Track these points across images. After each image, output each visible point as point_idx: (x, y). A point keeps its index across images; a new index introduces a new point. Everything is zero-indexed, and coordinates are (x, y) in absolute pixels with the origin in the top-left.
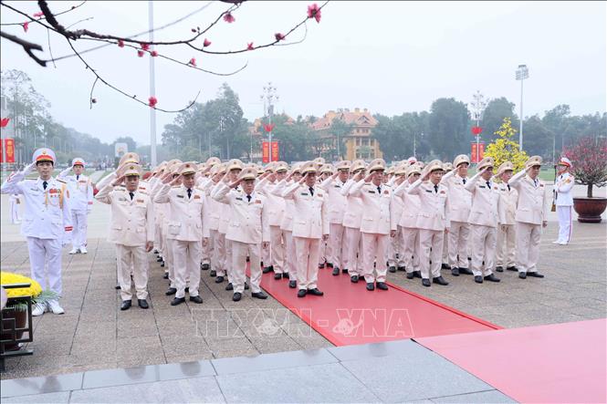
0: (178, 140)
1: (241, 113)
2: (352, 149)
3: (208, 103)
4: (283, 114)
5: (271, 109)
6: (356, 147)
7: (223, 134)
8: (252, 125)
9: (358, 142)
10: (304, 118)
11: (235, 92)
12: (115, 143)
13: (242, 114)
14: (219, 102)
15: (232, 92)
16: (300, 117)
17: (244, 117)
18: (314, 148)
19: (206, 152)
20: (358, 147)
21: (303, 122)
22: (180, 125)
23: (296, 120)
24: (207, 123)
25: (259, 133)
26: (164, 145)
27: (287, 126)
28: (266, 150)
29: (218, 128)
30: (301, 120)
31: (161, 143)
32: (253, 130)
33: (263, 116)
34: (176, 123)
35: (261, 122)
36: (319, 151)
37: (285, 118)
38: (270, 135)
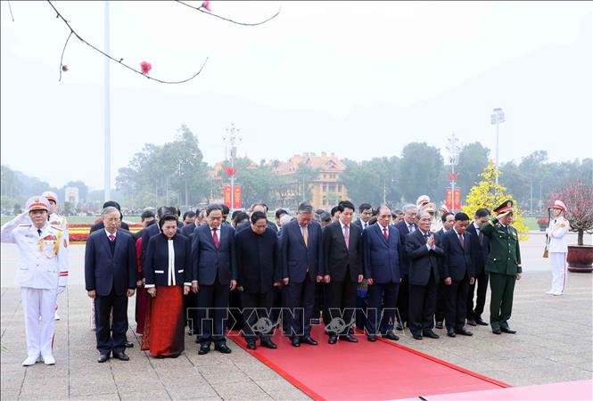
0: (133, 185)
1: (200, 156)
2: (318, 196)
3: (166, 146)
4: (246, 158)
5: (233, 152)
6: (322, 193)
7: (181, 179)
8: (213, 169)
9: (324, 188)
10: (267, 162)
11: (194, 134)
12: (65, 187)
13: (202, 157)
14: (177, 144)
15: (191, 134)
16: (263, 161)
17: (203, 160)
18: (278, 194)
19: (162, 198)
20: (325, 194)
21: (266, 167)
22: (134, 169)
23: (259, 164)
24: (164, 167)
25: (220, 178)
26: (117, 190)
27: (250, 170)
28: (228, 195)
29: (176, 172)
30: (264, 165)
31: (115, 188)
32: (213, 175)
33: (224, 159)
34: (132, 167)
35: (222, 166)
36: (283, 197)
37: (248, 162)
38: (233, 179)
